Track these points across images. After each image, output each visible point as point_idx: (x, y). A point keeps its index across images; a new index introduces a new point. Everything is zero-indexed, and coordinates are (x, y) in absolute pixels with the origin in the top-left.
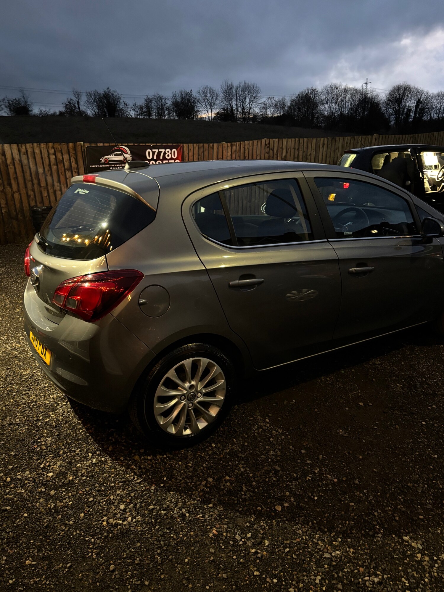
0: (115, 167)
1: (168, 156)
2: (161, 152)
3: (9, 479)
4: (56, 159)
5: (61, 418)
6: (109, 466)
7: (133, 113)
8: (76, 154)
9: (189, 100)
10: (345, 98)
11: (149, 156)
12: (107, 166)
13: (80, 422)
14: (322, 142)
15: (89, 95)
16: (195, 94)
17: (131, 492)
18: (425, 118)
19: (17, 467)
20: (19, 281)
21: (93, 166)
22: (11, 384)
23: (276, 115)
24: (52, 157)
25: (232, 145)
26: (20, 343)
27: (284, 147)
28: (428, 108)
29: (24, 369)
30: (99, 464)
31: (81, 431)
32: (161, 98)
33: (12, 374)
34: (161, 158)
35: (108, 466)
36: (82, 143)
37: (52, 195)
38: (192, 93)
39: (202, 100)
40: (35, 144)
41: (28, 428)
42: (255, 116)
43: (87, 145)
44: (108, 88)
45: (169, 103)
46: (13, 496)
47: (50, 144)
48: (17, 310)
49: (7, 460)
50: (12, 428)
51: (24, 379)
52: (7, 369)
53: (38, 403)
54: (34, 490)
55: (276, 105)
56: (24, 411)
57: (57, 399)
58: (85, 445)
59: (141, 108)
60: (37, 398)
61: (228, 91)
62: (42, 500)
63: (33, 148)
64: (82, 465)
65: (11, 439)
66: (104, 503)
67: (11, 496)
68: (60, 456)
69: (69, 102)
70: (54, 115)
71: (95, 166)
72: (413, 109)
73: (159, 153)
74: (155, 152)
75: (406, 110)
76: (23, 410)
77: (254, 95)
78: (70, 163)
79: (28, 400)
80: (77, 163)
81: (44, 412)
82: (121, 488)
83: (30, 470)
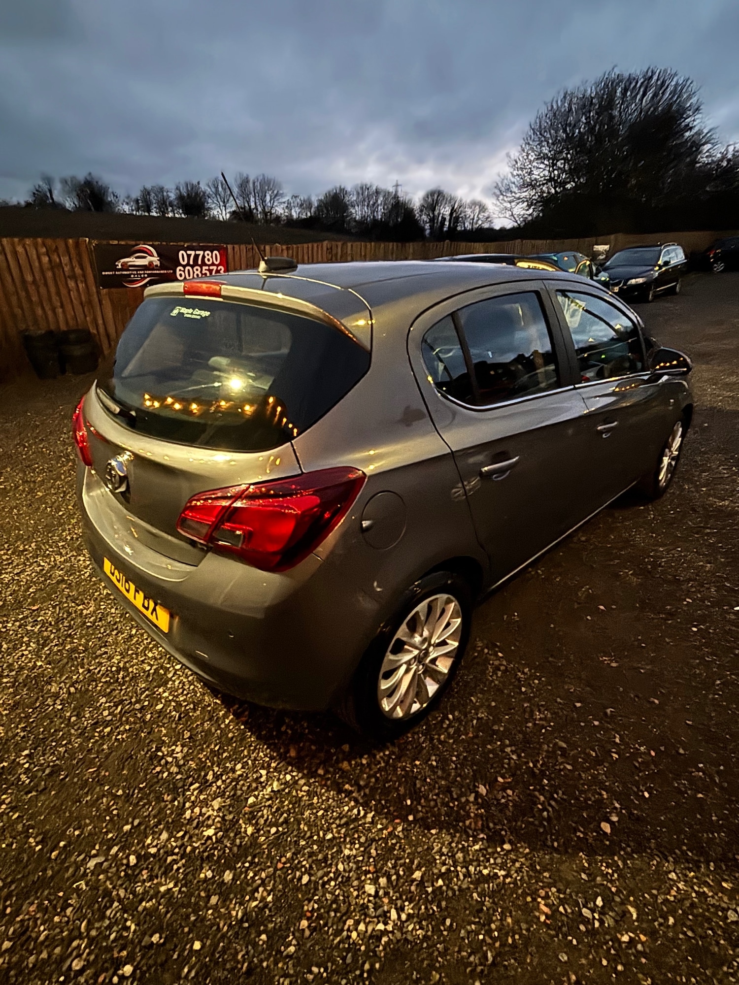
0: (137, 274)
1: (209, 260)
2: (199, 255)
3: (133, 859)
4: (50, 261)
5: (181, 699)
6: (304, 791)
7: (126, 208)
8: (79, 255)
9: (197, 194)
10: (377, 201)
11: (184, 260)
12: (125, 273)
13: (218, 701)
14: (391, 247)
15: (64, 182)
16: (203, 187)
17: (366, 845)
18: (459, 228)
19: (140, 824)
20: (27, 444)
21: (107, 273)
22: (70, 635)
23: (304, 216)
24: (45, 259)
25: (288, 249)
26: (61, 554)
27: (349, 252)
28: (462, 217)
29: (84, 604)
30: (287, 791)
31: (227, 721)
32: (162, 190)
33: (65, 616)
34: (200, 262)
35: (303, 793)
36: (87, 239)
37: (50, 313)
38: (201, 185)
39: (214, 195)
40: (16, 240)
41: (130, 729)
42: (278, 218)
43: (95, 242)
44: (90, 174)
45: (172, 196)
46: (154, 901)
47: (39, 240)
48: (38, 493)
49: (115, 812)
50: (100, 732)
51: (89, 624)
52: (54, 607)
53: (130, 670)
54: (190, 877)
55: (302, 205)
56: (111, 691)
57: (161, 658)
58: (246, 753)
59: (137, 201)
60: (126, 660)
61: (244, 183)
62: (214, 900)
63: (13, 245)
64: (257, 798)
65: (107, 758)
66: (333, 883)
67: (150, 903)
68: (211, 785)
69: (37, 191)
70: (17, 207)
71: (109, 273)
72: (448, 218)
73: (197, 256)
74: (191, 255)
75: (440, 218)
76: (108, 690)
77: (275, 192)
78: (73, 268)
79: (112, 667)
80: (82, 269)
81: (148, 689)
82: (348, 840)
83: (167, 828)
